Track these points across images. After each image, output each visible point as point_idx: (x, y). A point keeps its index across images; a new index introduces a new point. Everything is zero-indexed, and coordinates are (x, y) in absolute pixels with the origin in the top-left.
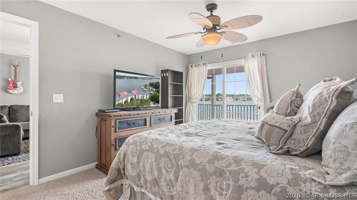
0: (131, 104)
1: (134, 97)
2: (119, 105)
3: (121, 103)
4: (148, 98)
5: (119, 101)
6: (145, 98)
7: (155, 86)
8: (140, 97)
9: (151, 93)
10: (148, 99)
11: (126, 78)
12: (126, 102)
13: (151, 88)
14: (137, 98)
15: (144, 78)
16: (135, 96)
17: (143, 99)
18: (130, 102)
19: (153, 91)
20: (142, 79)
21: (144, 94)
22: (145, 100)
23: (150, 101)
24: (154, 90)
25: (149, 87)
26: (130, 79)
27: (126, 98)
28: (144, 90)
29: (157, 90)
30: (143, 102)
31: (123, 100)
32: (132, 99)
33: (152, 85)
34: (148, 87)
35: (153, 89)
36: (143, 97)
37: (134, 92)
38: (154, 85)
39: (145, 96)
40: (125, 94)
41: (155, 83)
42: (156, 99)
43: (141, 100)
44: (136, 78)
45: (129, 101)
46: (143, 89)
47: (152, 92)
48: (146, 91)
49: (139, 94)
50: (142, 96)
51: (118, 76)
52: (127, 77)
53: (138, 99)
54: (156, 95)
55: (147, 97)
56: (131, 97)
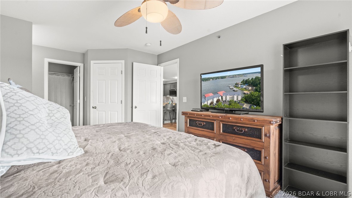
0: (217, 106)
1: (220, 98)
2: (204, 106)
3: (206, 104)
4: (240, 98)
5: (204, 102)
6: (235, 99)
7: (252, 83)
8: (228, 98)
9: (244, 93)
10: (239, 101)
11: (211, 80)
12: (212, 103)
13: (244, 87)
14: (224, 99)
15: (234, 76)
16: (222, 97)
17: (233, 100)
18: (215, 104)
19: (249, 90)
20: (231, 77)
21: (235, 95)
22: (236, 101)
23: (244, 103)
24: (250, 88)
25: (242, 86)
26: (216, 79)
27: (211, 100)
28: (234, 90)
29: (254, 88)
30: (233, 104)
31: (208, 101)
32: (218, 101)
33: (245, 82)
34: (240, 86)
35: (248, 87)
36: (233, 98)
37: (221, 93)
38: (249, 82)
39: (235, 97)
40: (210, 95)
41: (252, 79)
42: (253, 100)
43: (230, 101)
44: (222, 78)
45: (215, 102)
46: (232, 88)
47: (246, 92)
48: (236, 91)
49: (227, 95)
50: (230, 97)
51: (204, 78)
52: (213, 78)
53: (225, 101)
54: (253, 95)
55: (238, 97)
56: (217, 98)
